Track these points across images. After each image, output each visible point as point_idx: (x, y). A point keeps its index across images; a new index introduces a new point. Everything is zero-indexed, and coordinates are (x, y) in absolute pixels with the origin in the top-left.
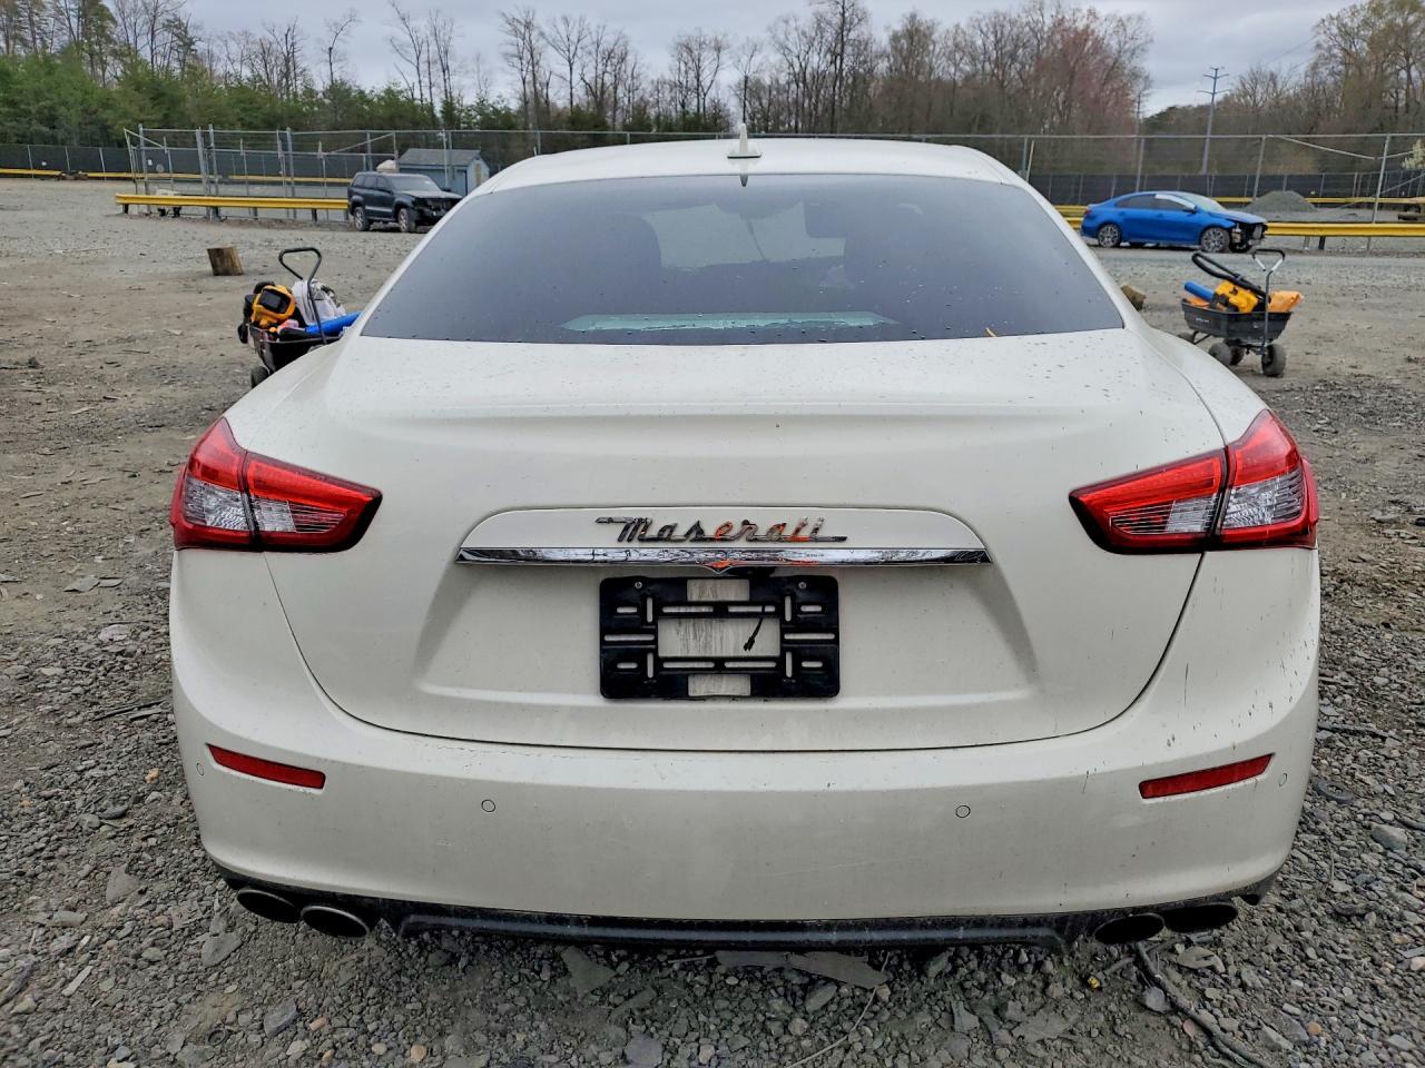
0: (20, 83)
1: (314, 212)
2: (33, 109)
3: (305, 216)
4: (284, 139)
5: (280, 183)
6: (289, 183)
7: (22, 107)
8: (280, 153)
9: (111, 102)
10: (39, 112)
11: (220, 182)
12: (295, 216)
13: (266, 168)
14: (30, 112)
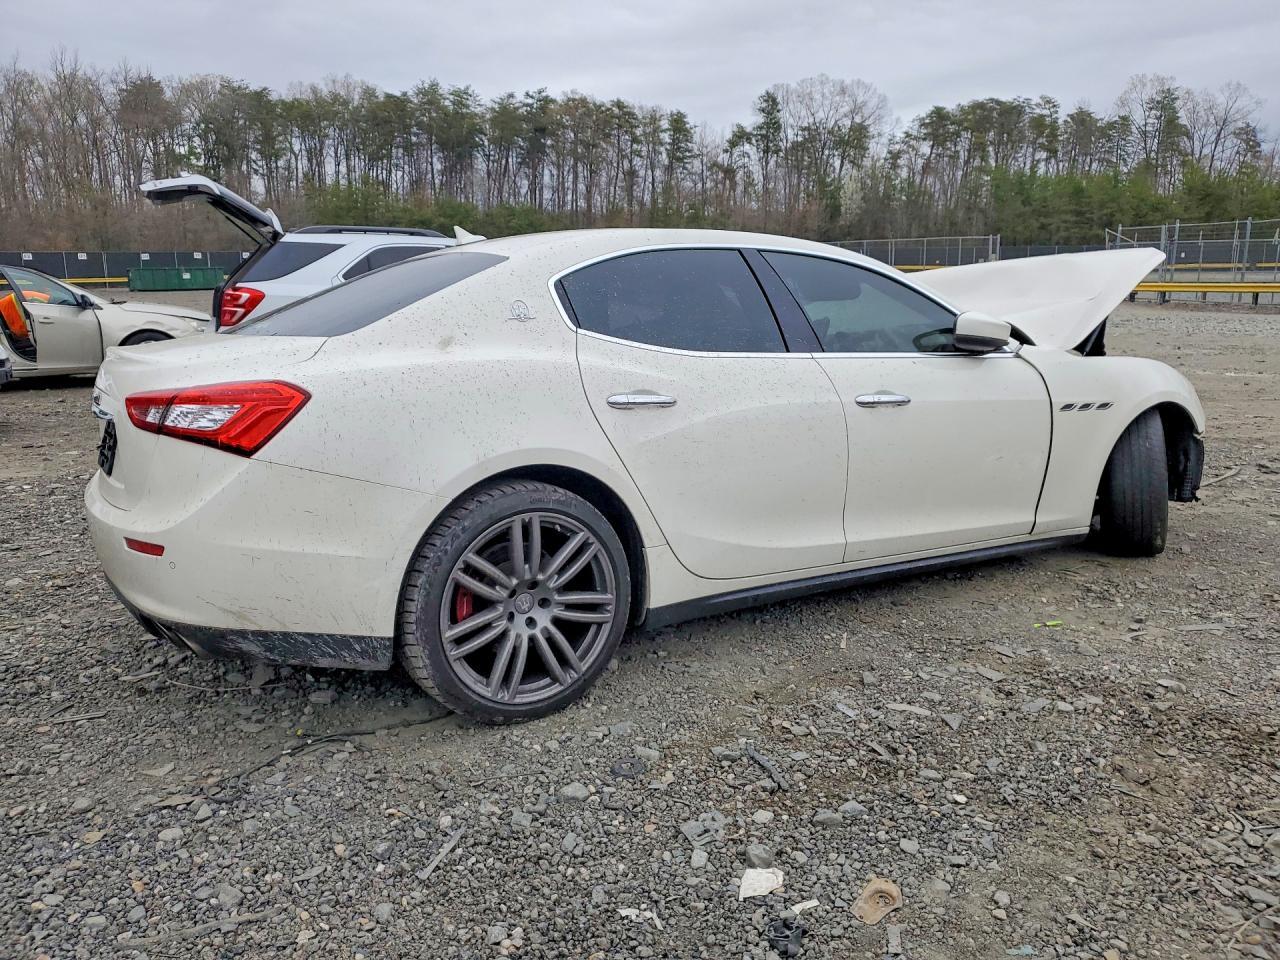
0: (1090, 197)
1: (1256, 296)
2: (1095, 217)
3: (1248, 299)
4: (1243, 227)
5: (1229, 269)
6: (1239, 269)
7: (1088, 215)
8: (1236, 241)
9: (1160, 206)
10: (1100, 218)
11: (1248, 269)
12: (1239, 300)
13: (1219, 257)
14: (1093, 220)
